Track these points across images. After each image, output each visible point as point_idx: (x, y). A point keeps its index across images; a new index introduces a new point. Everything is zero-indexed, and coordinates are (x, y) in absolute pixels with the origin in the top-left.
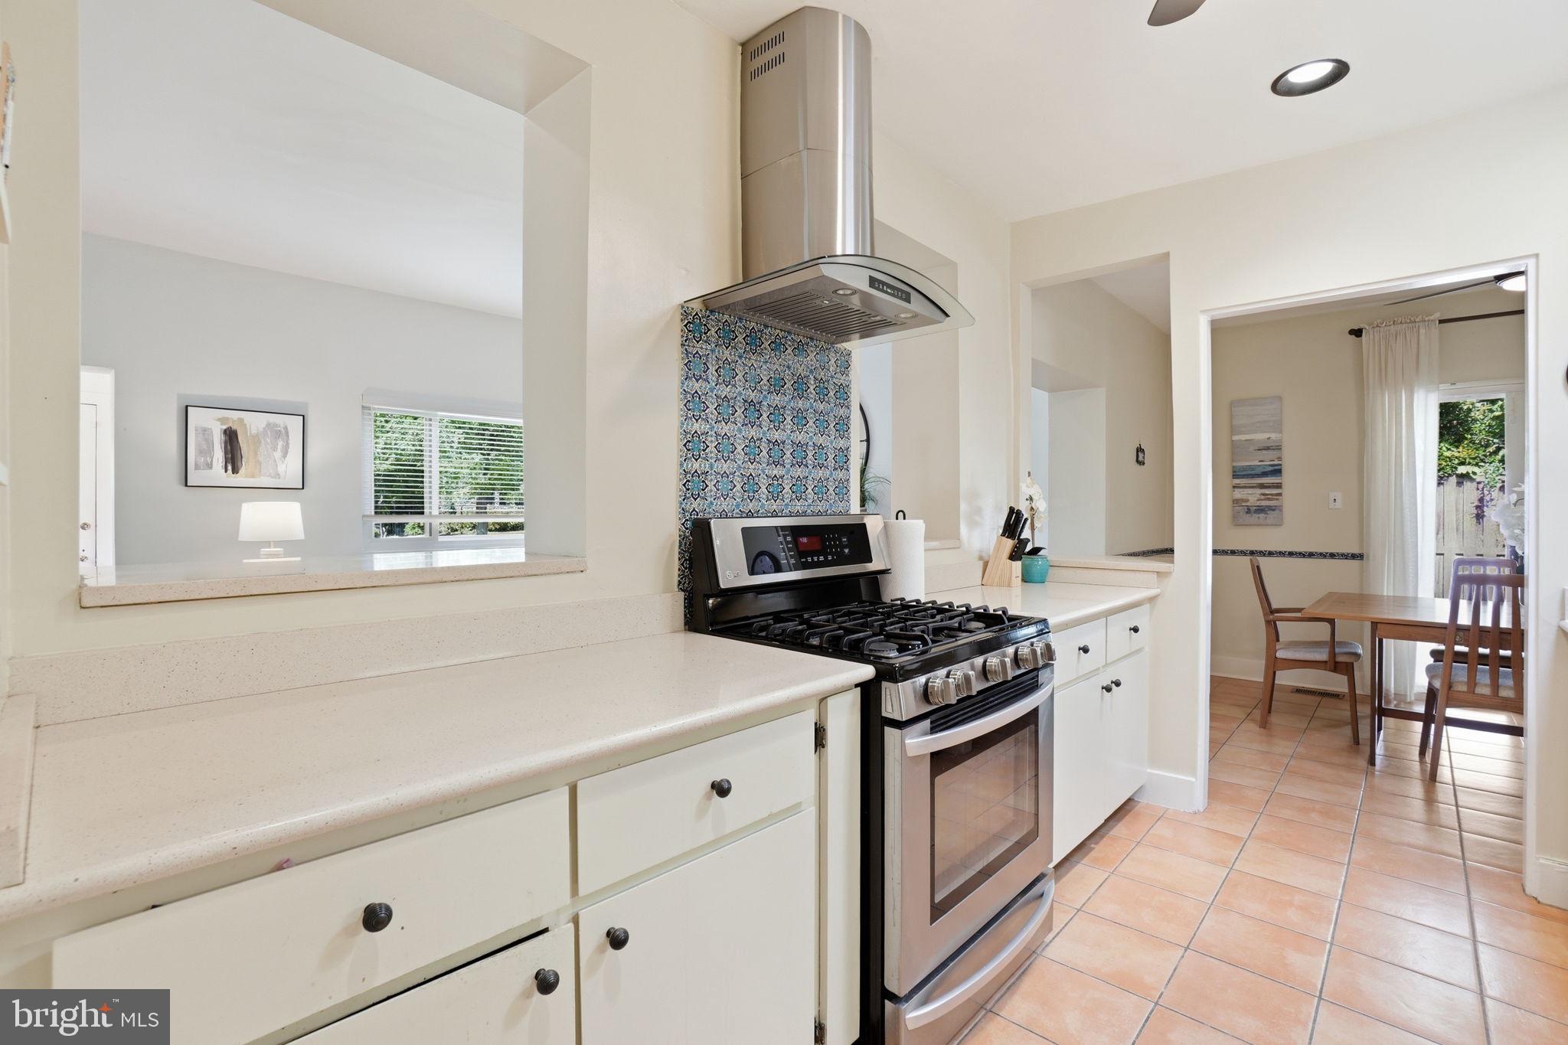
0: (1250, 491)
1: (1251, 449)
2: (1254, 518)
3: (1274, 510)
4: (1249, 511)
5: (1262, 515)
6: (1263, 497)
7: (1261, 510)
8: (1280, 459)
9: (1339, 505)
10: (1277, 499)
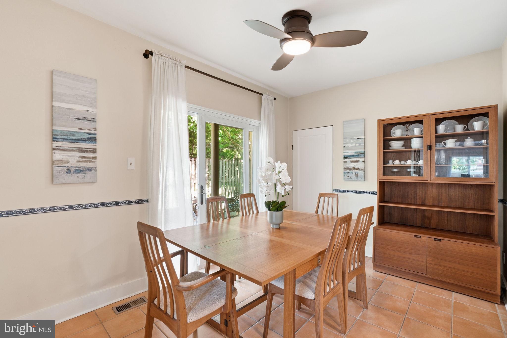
0: (70, 154)
1: (72, 117)
2: (74, 177)
3: (90, 170)
4: (69, 171)
5: (80, 175)
6: (81, 160)
7: (79, 170)
8: (95, 129)
9: (133, 167)
10: (93, 162)
